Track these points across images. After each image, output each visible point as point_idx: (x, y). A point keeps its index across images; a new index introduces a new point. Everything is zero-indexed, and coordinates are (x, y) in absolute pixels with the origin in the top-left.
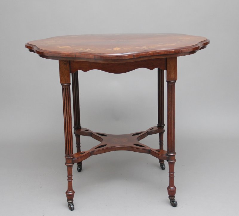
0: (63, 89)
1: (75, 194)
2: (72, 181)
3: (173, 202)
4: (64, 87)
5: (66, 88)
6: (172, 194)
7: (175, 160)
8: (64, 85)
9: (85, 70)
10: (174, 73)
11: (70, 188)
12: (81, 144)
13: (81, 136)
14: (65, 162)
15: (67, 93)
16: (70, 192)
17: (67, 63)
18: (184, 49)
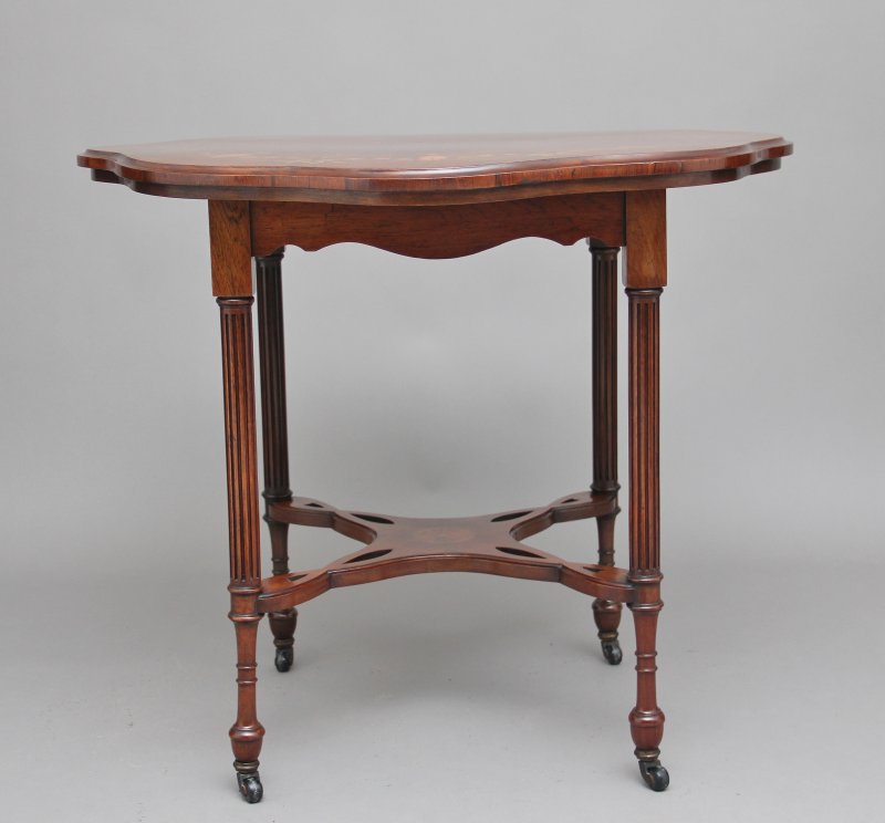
0: (224, 318)
1: (264, 737)
2: (254, 685)
3: (654, 770)
4: (227, 311)
5: (233, 316)
6: (647, 738)
7: (661, 604)
8: (227, 302)
9: (311, 244)
10: (652, 257)
11: (247, 712)
12: (289, 562)
13: (292, 527)
14: (229, 610)
15: (239, 336)
16: (247, 728)
17: (241, 216)
18: (692, 158)
